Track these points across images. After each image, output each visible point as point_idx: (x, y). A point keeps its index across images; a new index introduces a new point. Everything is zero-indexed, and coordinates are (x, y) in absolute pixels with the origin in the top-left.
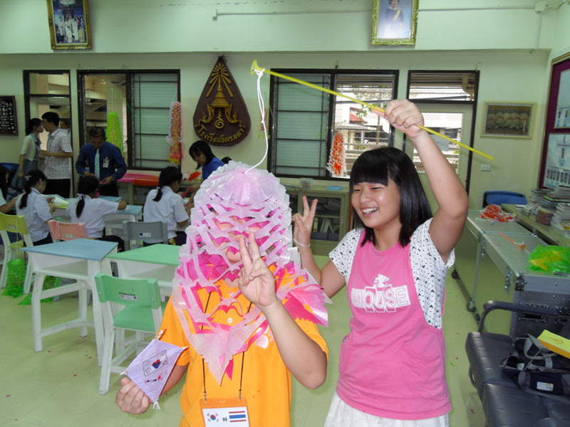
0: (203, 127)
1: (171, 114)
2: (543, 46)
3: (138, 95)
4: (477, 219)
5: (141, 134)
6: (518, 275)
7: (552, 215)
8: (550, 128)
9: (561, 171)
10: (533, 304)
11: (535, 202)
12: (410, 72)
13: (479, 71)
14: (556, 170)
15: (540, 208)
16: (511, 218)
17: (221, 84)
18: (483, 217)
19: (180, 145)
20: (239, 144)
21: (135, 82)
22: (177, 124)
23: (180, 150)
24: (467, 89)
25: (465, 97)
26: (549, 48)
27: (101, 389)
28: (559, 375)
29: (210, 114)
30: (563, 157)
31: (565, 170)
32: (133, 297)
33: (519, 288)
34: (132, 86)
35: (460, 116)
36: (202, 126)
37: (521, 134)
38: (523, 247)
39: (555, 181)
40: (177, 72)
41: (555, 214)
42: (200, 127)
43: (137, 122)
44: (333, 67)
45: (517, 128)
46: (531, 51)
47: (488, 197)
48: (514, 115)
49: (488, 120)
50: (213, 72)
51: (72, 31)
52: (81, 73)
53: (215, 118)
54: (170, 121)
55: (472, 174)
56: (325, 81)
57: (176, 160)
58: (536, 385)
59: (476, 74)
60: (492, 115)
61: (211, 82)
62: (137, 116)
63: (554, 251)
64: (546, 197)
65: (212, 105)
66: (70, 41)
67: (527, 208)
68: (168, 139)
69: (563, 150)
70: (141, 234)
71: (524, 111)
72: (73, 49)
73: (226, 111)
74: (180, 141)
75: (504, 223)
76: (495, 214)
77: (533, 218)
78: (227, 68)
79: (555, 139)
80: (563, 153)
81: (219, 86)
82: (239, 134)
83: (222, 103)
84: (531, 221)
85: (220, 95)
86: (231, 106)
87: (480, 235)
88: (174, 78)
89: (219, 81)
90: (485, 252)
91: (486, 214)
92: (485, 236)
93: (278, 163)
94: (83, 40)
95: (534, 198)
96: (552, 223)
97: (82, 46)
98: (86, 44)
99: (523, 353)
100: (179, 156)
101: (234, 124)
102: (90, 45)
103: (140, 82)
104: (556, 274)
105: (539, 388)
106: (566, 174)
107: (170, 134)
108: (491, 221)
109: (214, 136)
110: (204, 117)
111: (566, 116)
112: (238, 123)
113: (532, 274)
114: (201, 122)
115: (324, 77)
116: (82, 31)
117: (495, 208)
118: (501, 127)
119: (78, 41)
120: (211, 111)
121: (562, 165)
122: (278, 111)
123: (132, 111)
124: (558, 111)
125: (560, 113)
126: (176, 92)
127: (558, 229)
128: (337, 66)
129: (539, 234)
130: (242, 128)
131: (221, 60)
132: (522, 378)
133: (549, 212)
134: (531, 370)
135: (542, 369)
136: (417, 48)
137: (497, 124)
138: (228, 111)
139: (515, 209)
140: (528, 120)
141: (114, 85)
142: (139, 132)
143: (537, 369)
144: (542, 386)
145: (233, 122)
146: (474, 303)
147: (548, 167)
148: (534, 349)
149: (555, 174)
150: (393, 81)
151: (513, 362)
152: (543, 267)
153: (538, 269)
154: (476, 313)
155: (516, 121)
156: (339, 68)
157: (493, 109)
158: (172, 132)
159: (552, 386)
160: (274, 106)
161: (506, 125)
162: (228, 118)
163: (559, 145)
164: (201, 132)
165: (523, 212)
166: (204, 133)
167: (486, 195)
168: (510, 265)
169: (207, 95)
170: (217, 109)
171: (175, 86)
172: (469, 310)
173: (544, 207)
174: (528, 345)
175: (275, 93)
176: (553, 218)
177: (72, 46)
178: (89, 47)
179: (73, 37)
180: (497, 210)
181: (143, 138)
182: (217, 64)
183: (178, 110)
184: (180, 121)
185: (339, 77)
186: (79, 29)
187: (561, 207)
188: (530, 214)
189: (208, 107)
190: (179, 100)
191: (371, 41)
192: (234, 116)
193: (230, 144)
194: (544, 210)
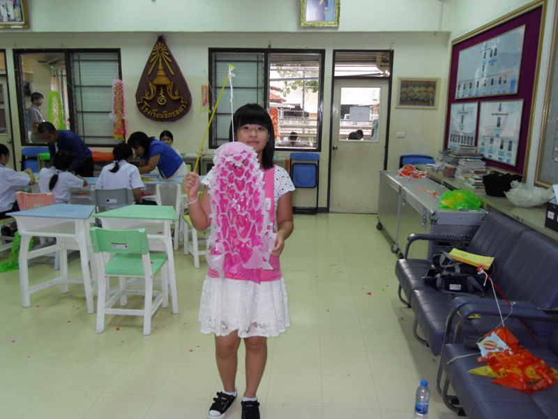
0: (146, 104)
1: (113, 91)
2: (444, 29)
3: (78, 74)
4: (397, 176)
5: (82, 112)
6: (432, 212)
7: (456, 169)
8: (452, 99)
9: (461, 134)
10: (444, 234)
11: (442, 161)
12: (335, 51)
13: (393, 51)
14: (457, 134)
15: (446, 165)
16: (423, 175)
17: (162, 63)
18: (401, 175)
19: (123, 121)
20: (182, 119)
21: (73, 60)
22: (120, 101)
23: (124, 126)
24: (381, 67)
25: (379, 74)
26: (449, 30)
27: (97, 328)
28: (465, 278)
29: (152, 91)
30: (462, 122)
31: (464, 133)
32: (124, 246)
33: (434, 222)
34: (72, 65)
35: (377, 90)
36: (145, 102)
37: (429, 105)
38: (434, 194)
39: (457, 143)
40: (117, 51)
41: (457, 168)
42: (143, 104)
43: (79, 101)
44: (266, 47)
45: (426, 100)
46: (435, 33)
47: (404, 160)
48: (422, 89)
49: (401, 94)
50: (153, 51)
51: (7, 9)
52: (17, 53)
53: (157, 95)
54: (113, 98)
55: (390, 140)
56: (259, 59)
57: (120, 136)
58: (449, 287)
59: (391, 53)
60: (405, 89)
61: (151, 61)
62: (78, 94)
63: (458, 194)
64: (450, 155)
65: (154, 82)
66: (5, 20)
67: (436, 166)
68: (112, 116)
69: (463, 116)
70: (108, 201)
71: (431, 85)
72: (10, 29)
73: (168, 88)
74: (124, 118)
75: (418, 179)
76: (410, 172)
77: (441, 174)
78: (167, 48)
79: (456, 108)
80: (462, 119)
81: (160, 65)
82: (181, 110)
83: (164, 80)
84: (440, 176)
85: (161, 73)
86: (172, 83)
87: (400, 188)
88: (114, 56)
89: (160, 60)
90: (405, 201)
91: (404, 172)
92: (404, 188)
93: (218, 137)
94: (20, 19)
95: (441, 157)
96: (456, 176)
97: (18, 25)
98: (23, 23)
99: (439, 264)
100: (122, 132)
101: (176, 100)
102: (27, 24)
103: (79, 61)
104: (460, 210)
105: (451, 289)
106: (465, 137)
107: (113, 111)
108: (408, 177)
109: (157, 113)
110: (146, 95)
111: (464, 88)
112: (180, 99)
113: (443, 211)
114: (144, 99)
115: (258, 55)
116: (17, 10)
117: (411, 167)
118: (412, 100)
119: (15, 20)
120: (153, 88)
121: (462, 129)
122: (216, 88)
123: (73, 89)
124: (457, 84)
125: (459, 86)
126: (118, 71)
127: (460, 180)
128: (270, 46)
129: (446, 185)
130: (184, 104)
131: (161, 39)
132: (439, 282)
133: (453, 166)
134: (446, 276)
135: (452, 274)
136: (340, 29)
137: (409, 97)
138: (170, 88)
139: (426, 168)
140: (433, 93)
141: (40, 64)
142: (81, 110)
143: (450, 275)
144: (453, 287)
145: (175, 98)
146: (397, 245)
147: (450, 132)
148: (447, 261)
149: (457, 137)
150: (320, 59)
151: (432, 273)
152: (451, 206)
153: (447, 207)
154: (399, 252)
155: (424, 94)
156: (272, 47)
157: (405, 84)
158: (116, 109)
159: (460, 286)
160: (213, 83)
161: (416, 97)
162: (170, 95)
163: (459, 113)
164: (144, 109)
165: (433, 169)
166: (147, 109)
167: (402, 158)
168: (426, 206)
169: (149, 74)
170: (159, 87)
171: (116, 64)
172: (393, 252)
173: (449, 163)
174: (442, 259)
175: (213, 71)
176: (457, 172)
177: (8, 25)
178: (26, 26)
179: (9, 16)
180: (412, 169)
181: (85, 115)
182: (157, 43)
183: (120, 88)
184: (122, 98)
185: (272, 56)
186: (14, 8)
187: (462, 162)
188: (438, 171)
189: (150, 85)
190: (120, 78)
191: (300, 23)
192: (176, 93)
193: (173, 119)
194: (450, 166)
